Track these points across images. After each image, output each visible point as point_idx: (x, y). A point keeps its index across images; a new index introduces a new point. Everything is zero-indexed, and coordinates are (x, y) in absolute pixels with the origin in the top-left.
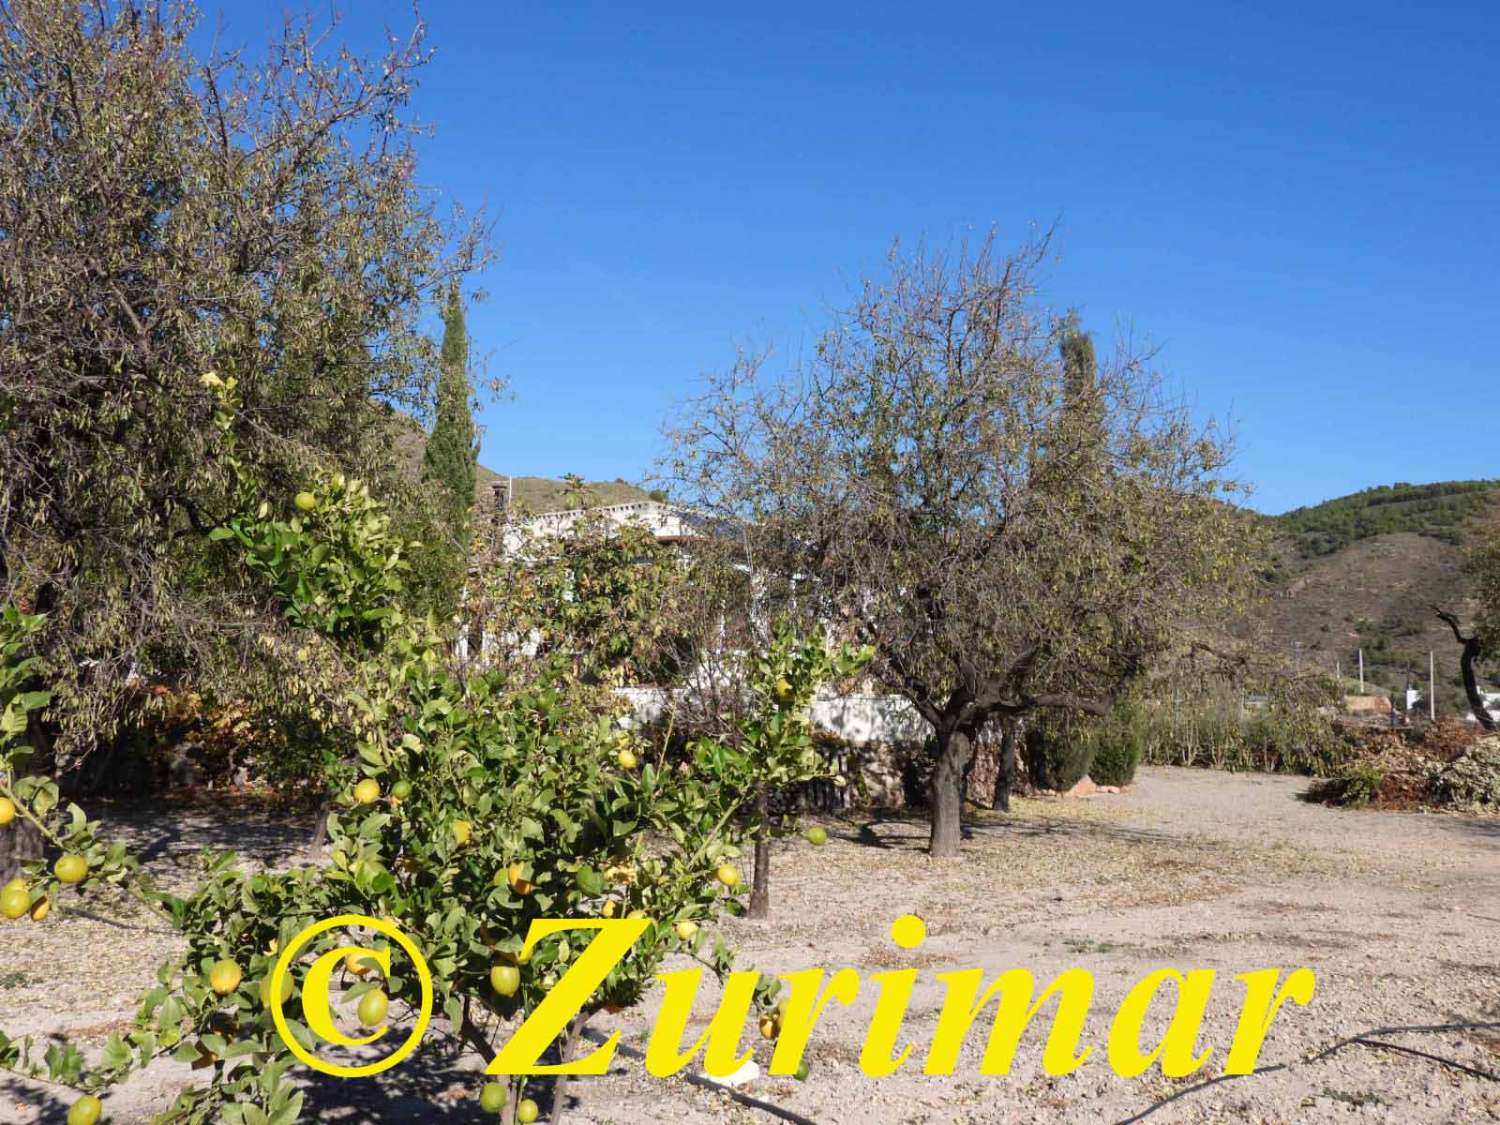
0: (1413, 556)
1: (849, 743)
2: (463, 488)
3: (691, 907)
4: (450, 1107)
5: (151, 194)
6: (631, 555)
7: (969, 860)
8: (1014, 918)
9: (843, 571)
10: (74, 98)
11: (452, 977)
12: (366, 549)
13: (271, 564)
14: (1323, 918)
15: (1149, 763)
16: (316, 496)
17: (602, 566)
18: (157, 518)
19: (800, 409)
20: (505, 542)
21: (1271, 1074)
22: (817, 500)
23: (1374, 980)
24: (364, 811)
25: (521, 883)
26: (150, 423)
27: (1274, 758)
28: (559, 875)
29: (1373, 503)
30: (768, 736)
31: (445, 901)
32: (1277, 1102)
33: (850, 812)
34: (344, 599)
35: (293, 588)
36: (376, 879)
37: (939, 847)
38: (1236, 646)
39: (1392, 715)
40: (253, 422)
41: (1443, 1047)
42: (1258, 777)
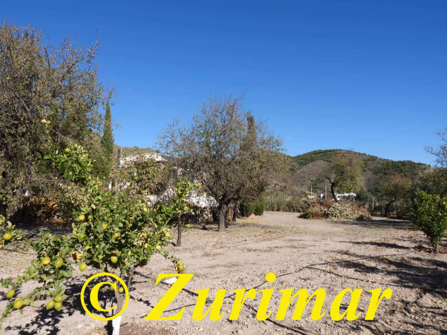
0: (322, 165)
1: (200, 207)
2: (110, 149)
3: (159, 242)
4: (105, 292)
5: (31, 78)
6: (150, 165)
7: (227, 233)
8: (236, 245)
9: (198, 168)
10: (11, 54)
11: (102, 259)
12: (82, 161)
13: (59, 165)
14: (302, 242)
15: (267, 210)
16: (70, 149)
17: (143, 167)
18: (33, 155)
19: (189, 132)
20: (120, 162)
21: (288, 275)
22: (192, 152)
23: (311, 255)
24: (81, 222)
25: (118, 237)
26: (31, 133)
27: (293, 209)
28: (126, 235)
29: (314, 154)
30: (177, 204)
31: (100, 242)
32: (289, 281)
33: (201, 223)
34: (77, 173)
35: (64, 170)
36: (83, 237)
37: (220, 230)
38: (284, 184)
39: (317, 199)
40: (57, 133)
41: (323, 268)
42: (290, 213)
